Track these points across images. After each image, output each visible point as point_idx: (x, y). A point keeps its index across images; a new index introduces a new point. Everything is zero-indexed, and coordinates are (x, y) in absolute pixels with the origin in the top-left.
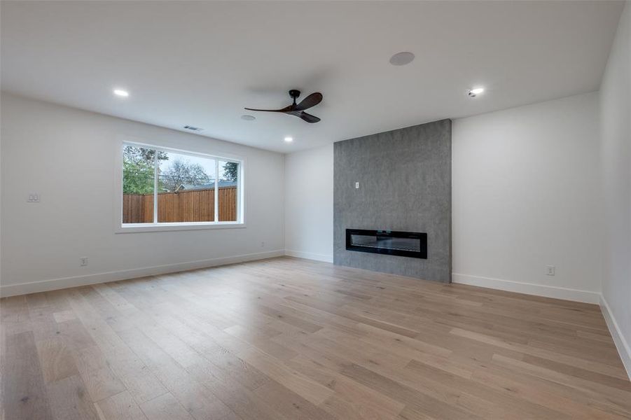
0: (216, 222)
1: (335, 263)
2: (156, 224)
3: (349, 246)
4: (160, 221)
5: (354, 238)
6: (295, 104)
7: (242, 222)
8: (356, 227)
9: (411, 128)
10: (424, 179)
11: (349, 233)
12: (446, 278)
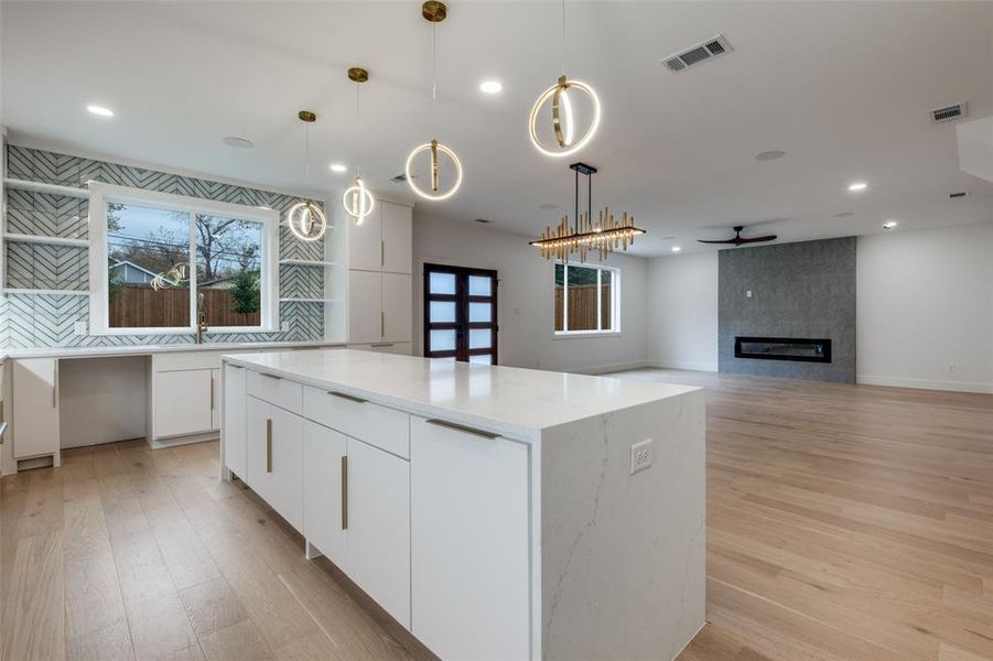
0: (599, 330)
1: (720, 371)
2: (566, 332)
3: (739, 353)
4: (569, 329)
5: (744, 345)
6: (738, 237)
7: (618, 330)
8: (746, 335)
9: (814, 241)
10: (828, 290)
11: (739, 340)
12: (851, 379)
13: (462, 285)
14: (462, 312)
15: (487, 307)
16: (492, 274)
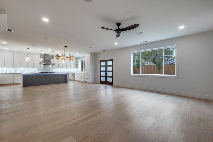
2: (141, 74)
13: (106, 63)
14: (106, 69)
15: (111, 67)
16: (112, 60)
